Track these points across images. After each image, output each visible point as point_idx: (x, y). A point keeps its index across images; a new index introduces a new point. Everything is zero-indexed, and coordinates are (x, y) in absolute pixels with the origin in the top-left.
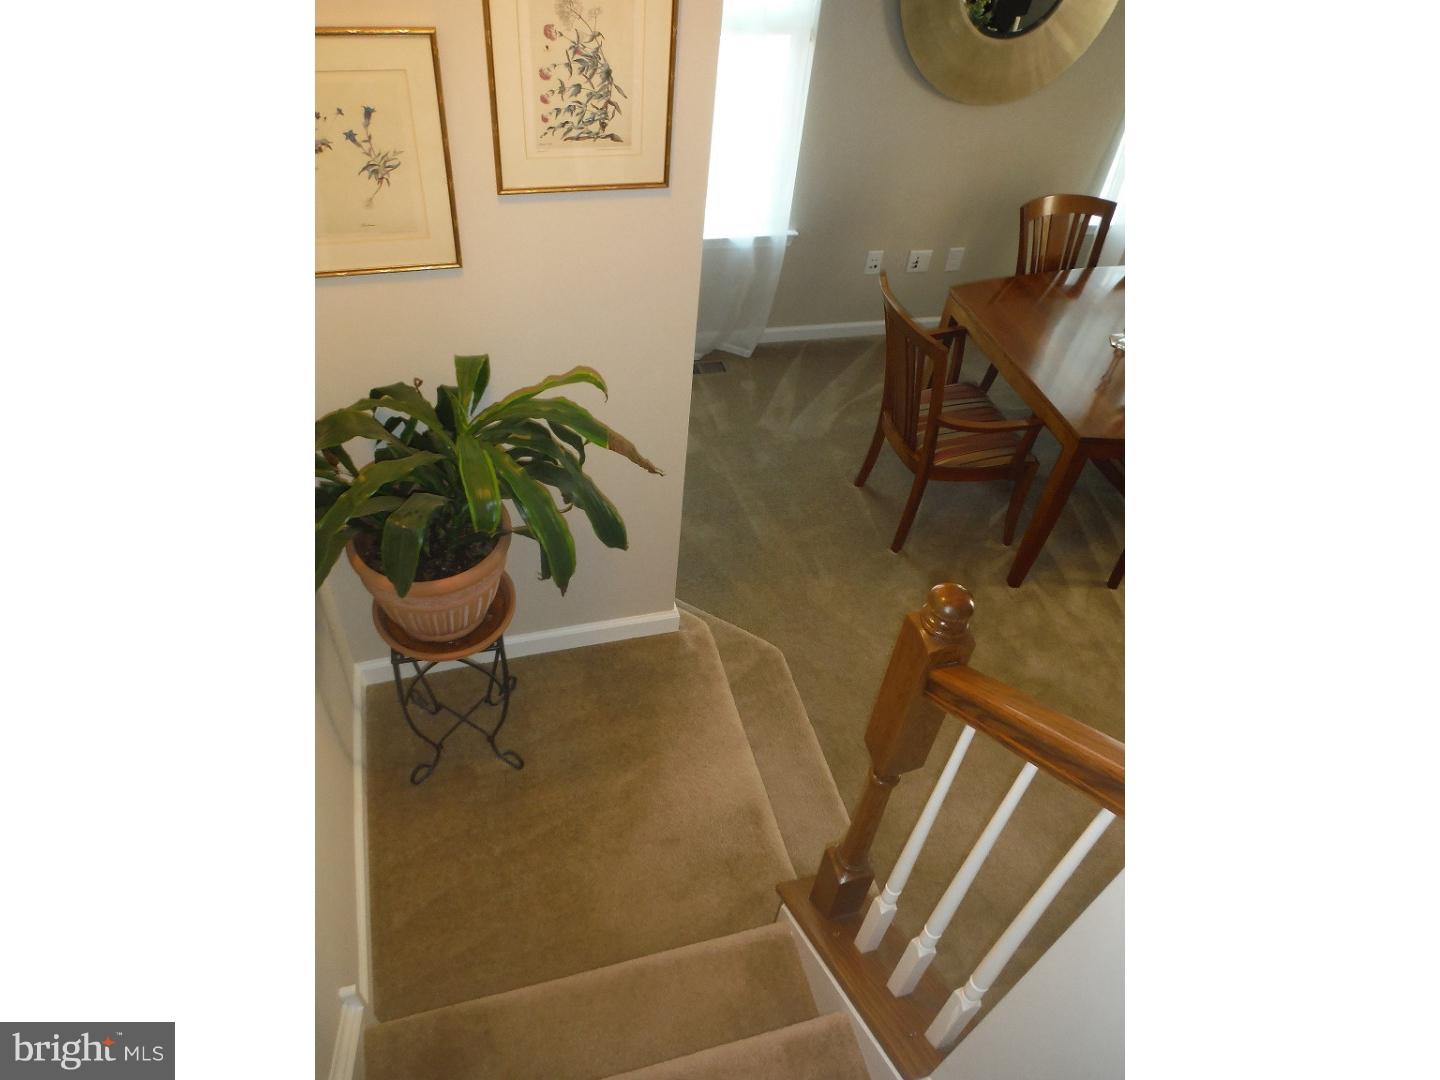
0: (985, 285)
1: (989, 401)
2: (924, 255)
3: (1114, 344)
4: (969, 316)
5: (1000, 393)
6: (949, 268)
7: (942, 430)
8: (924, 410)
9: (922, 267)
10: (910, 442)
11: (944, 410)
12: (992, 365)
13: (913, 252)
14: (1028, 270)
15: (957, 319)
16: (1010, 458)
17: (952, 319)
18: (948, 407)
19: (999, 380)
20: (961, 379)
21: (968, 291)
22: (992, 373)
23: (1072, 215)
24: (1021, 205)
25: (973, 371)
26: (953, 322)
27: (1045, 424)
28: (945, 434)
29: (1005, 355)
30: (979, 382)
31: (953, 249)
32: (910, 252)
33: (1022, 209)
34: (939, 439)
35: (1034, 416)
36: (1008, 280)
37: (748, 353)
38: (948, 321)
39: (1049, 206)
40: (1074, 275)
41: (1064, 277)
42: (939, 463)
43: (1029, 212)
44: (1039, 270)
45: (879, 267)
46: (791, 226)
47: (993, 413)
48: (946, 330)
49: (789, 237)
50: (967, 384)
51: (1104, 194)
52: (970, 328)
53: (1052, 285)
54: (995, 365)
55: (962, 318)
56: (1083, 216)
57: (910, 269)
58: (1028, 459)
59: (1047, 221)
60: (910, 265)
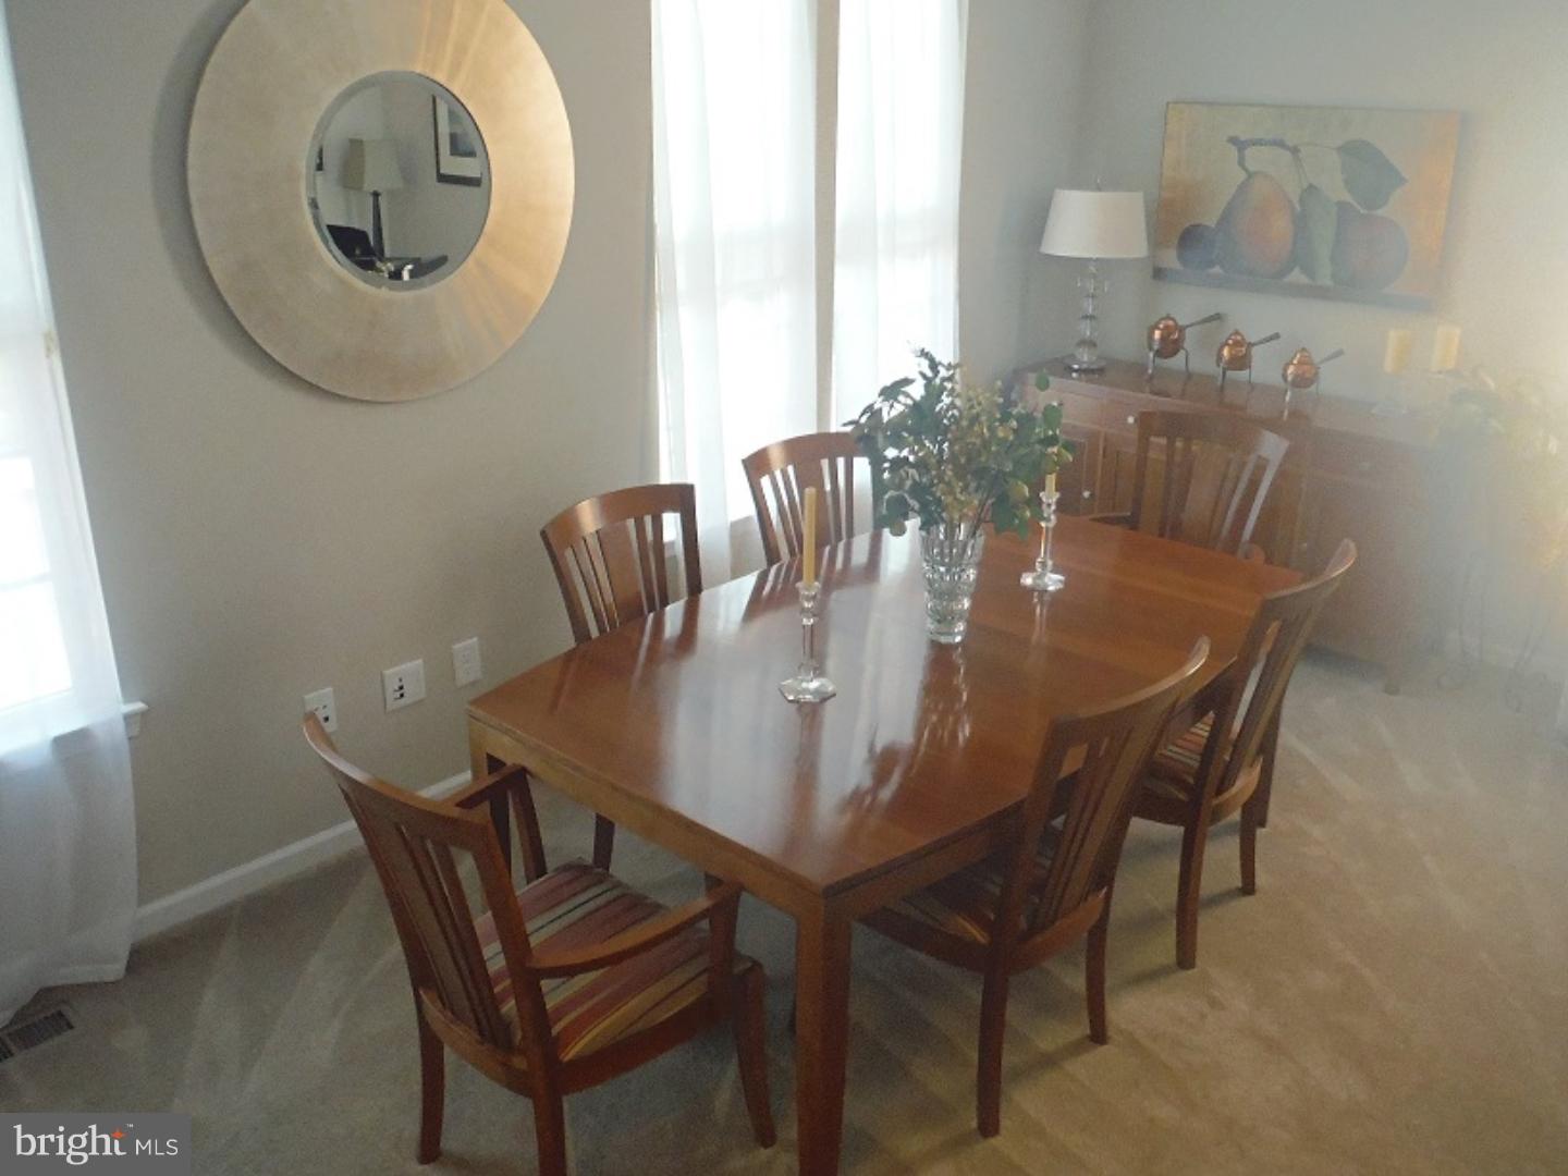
0: (531, 678)
1: (618, 884)
2: (410, 671)
3: (791, 698)
4: (518, 740)
5: (633, 862)
6: (463, 678)
7: (545, 984)
8: (494, 956)
9: (415, 692)
10: (493, 1034)
11: (534, 941)
12: (599, 817)
13: (388, 672)
14: (594, 632)
15: (499, 755)
16: (704, 978)
17: (490, 758)
18: (540, 931)
19: (619, 837)
20: (552, 863)
21: (501, 698)
22: (604, 829)
23: (631, 523)
24: (541, 527)
25: (569, 839)
26: (494, 764)
27: (742, 888)
28: (555, 993)
29: (615, 788)
30: (589, 859)
31: (457, 646)
32: (382, 675)
33: (543, 534)
34: (550, 1005)
35: (713, 883)
36: (569, 657)
37: (115, 970)
38: (485, 765)
39: (589, 518)
40: (674, 614)
41: (659, 624)
42: (571, 1053)
43: (558, 536)
44: (613, 626)
45: (333, 718)
46: (128, 696)
47: (635, 906)
48: (489, 780)
49: (128, 718)
50: (567, 868)
51: (666, 477)
52: (531, 763)
53: (646, 640)
54: (602, 814)
55: (511, 753)
56: (648, 520)
57: (392, 704)
58: (739, 968)
59: (593, 543)
60: (391, 694)
